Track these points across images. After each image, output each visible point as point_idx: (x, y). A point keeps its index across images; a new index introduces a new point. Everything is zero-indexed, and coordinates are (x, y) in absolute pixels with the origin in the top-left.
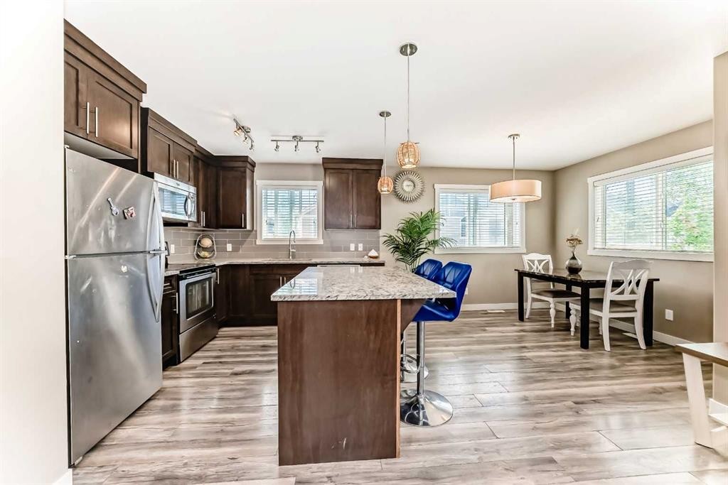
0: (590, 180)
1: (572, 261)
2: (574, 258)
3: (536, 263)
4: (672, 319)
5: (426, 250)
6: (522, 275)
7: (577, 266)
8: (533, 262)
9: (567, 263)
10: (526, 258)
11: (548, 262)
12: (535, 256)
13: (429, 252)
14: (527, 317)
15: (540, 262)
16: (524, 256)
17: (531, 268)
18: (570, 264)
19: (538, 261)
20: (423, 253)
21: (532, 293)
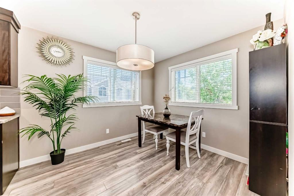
0: (170, 68)
1: (166, 110)
2: (167, 108)
3: (147, 110)
4: (205, 137)
5: (72, 106)
6: (140, 119)
7: (168, 113)
8: (145, 110)
9: (164, 111)
10: (142, 108)
11: (152, 110)
12: (147, 107)
13: (74, 107)
14: (143, 143)
15: (149, 110)
16: (141, 107)
17: (145, 114)
18: (165, 112)
19: (148, 109)
20: (69, 108)
21: (145, 129)
